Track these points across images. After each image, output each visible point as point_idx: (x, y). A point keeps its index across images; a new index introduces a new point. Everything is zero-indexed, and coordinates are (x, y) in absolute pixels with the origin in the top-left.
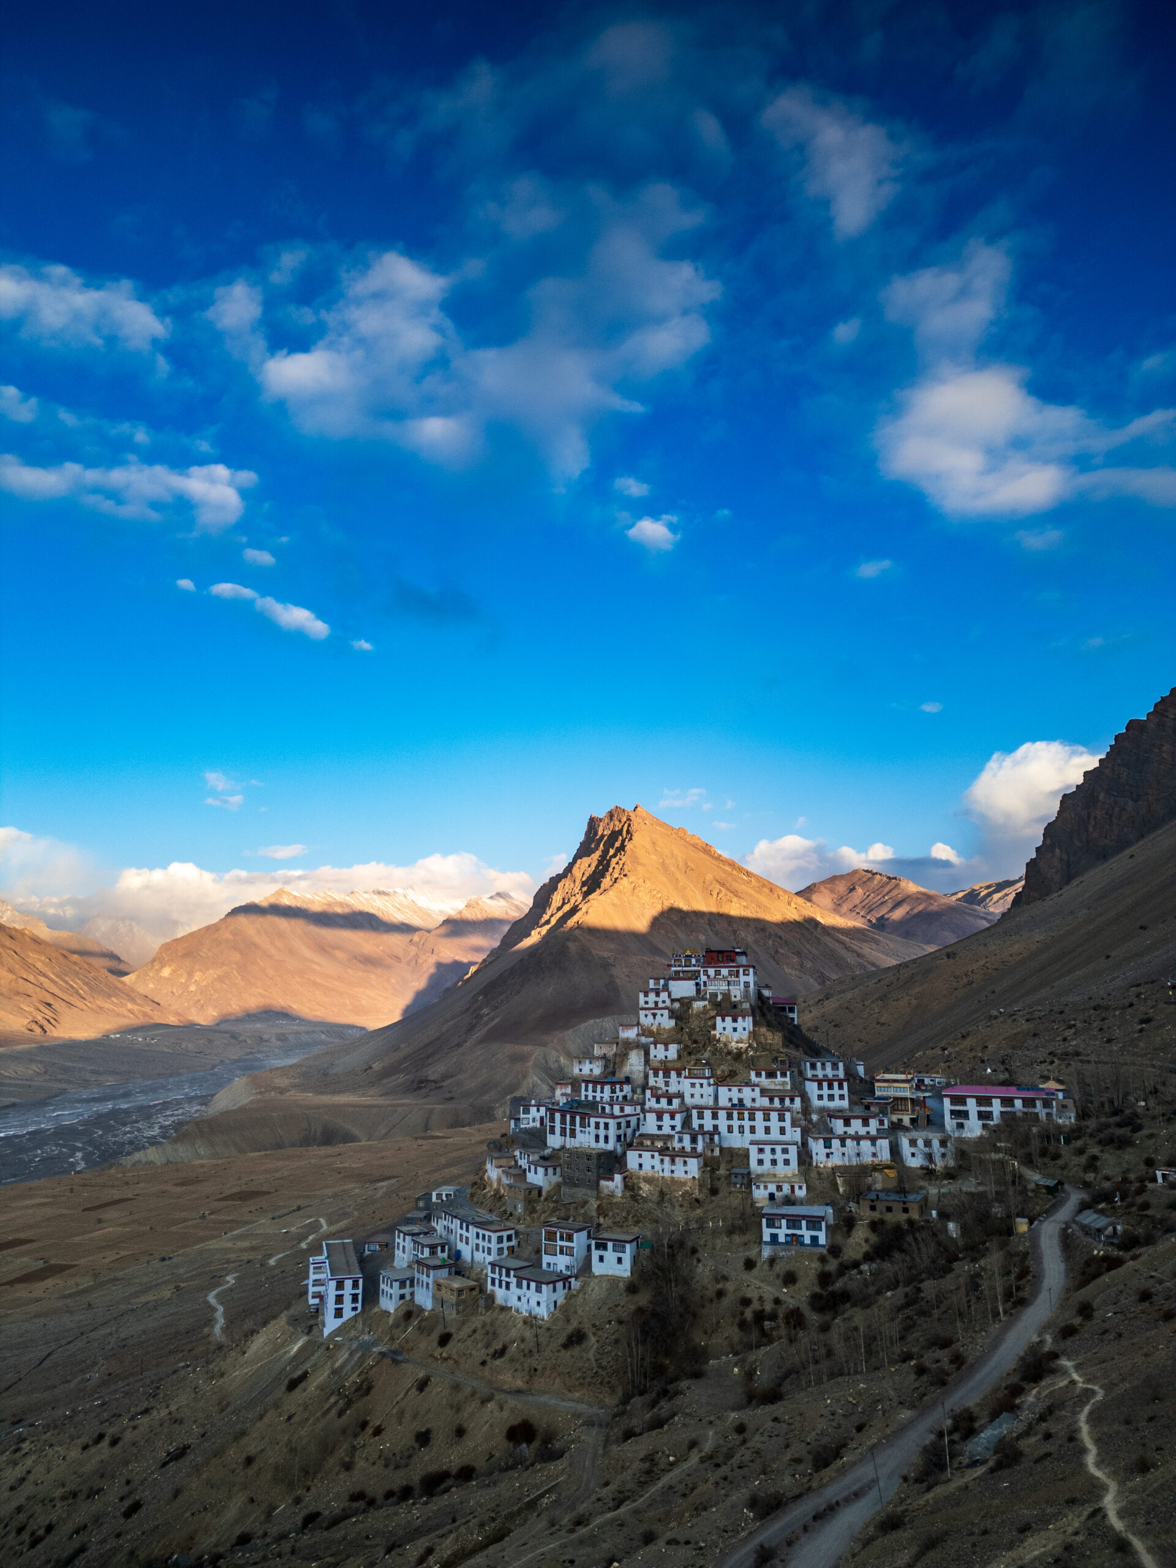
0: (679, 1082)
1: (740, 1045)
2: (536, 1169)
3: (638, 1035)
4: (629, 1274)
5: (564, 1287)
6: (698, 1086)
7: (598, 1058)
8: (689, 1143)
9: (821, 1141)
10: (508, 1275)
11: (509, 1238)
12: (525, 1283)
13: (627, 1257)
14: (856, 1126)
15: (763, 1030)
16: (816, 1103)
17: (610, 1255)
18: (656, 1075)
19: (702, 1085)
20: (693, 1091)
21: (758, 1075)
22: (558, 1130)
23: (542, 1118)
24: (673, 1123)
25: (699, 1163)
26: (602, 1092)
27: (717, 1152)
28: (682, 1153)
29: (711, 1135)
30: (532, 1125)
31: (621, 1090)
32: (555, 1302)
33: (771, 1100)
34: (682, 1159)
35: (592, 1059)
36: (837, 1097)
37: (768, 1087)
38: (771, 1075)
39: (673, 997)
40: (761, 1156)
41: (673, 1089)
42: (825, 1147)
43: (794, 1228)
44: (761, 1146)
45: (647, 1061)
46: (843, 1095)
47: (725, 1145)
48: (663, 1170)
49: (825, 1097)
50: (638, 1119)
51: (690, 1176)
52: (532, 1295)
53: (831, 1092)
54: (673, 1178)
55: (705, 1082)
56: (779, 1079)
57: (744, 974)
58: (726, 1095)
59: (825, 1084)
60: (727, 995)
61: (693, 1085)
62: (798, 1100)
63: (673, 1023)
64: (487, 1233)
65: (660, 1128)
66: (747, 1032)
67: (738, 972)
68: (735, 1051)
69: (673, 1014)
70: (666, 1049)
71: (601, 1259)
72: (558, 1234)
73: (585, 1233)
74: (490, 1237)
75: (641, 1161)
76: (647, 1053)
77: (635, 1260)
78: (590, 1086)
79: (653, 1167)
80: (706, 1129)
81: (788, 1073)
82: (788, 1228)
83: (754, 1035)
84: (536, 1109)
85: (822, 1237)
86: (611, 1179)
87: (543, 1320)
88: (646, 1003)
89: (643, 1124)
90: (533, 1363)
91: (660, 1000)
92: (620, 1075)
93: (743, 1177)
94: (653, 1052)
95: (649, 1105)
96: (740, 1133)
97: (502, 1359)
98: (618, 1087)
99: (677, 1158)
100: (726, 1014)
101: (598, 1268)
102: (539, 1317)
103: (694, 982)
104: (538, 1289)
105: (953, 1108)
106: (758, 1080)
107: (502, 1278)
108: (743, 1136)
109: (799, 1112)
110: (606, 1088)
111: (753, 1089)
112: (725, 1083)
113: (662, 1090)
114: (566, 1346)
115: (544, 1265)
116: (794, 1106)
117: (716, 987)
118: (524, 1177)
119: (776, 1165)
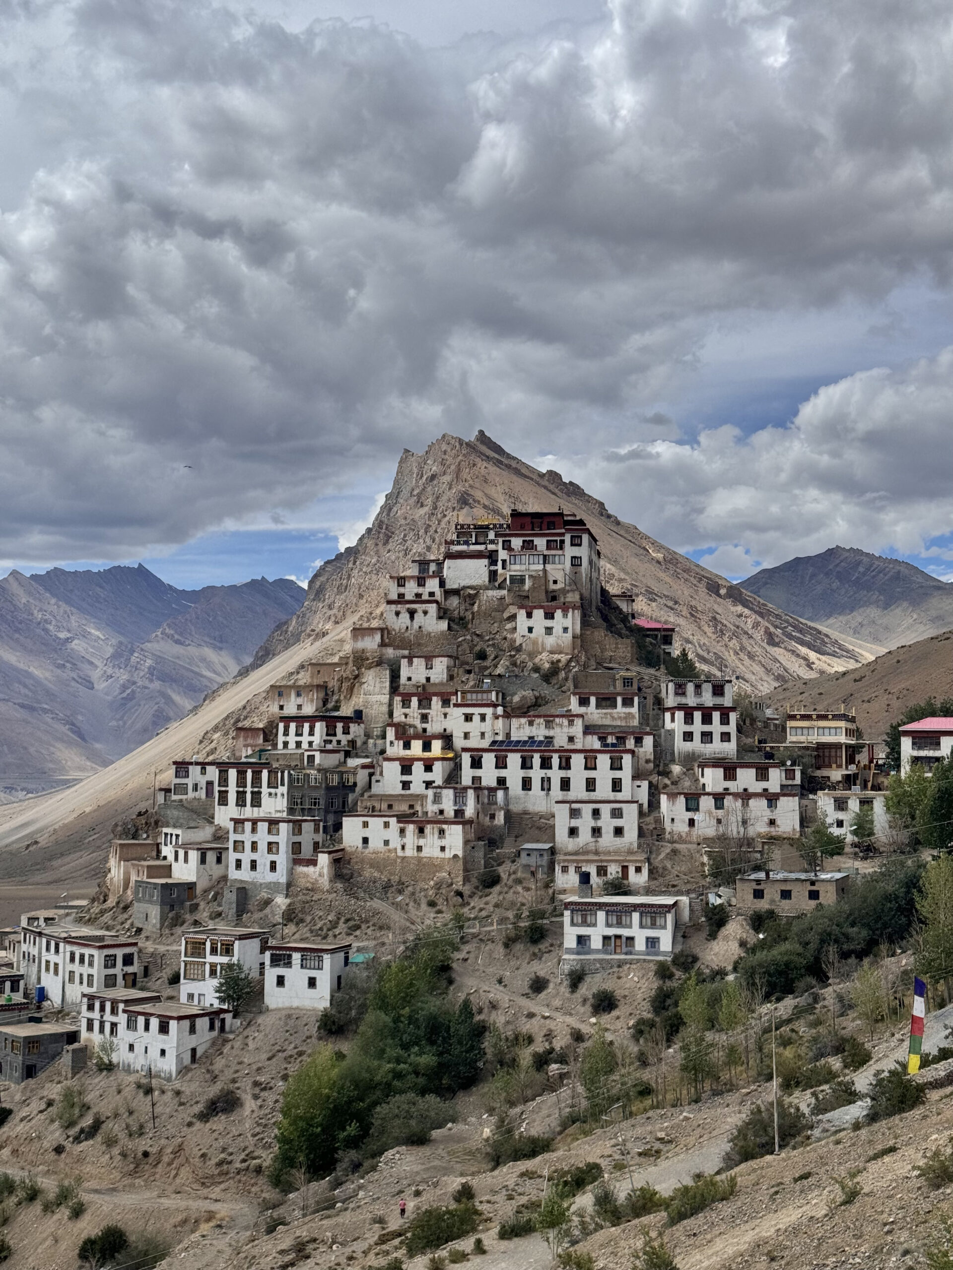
0: (445, 715)
1: (556, 657)
2: (186, 854)
3: (383, 644)
4: (328, 1004)
5: (212, 1028)
6: (476, 718)
7: (311, 687)
8: (451, 803)
9: (682, 800)
10: (114, 1011)
11: (128, 960)
12: (141, 1020)
13: (325, 979)
14: (746, 778)
15: (599, 634)
16: (681, 745)
17: (296, 975)
18: (406, 703)
19: (483, 717)
20: (468, 727)
21: (584, 702)
22: (232, 797)
23: (210, 784)
24: (429, 777)
26: (311, 733)
27: (500, 819)
28: (440, 820)
29: (493, 791)
30: (191, 794)
31: (346, 731)
32: (194, 1050)
33: (602, 739)
34: (436, 827)
35: (302, 688)
36: (716, 737)
37: (600, 723)
38: (607, 701)
39: (448, 587)
40: (574, 823)
41: (434, 726)
42: (688, 809)
43: (619, 924)
44: (574, 806)
45: (394, 689)
46: (728, 734)
47: (515, 808)
48: (403, 847)
49: (697, 737)
50: (371, 775)
51: (448, 854)
52: (153, 1039)
53: (707, 728)
54: (419, 859)
55: (489, 711)
56: (620, 709)
57: (572, 545)
58: (521, 730)
59: (698, 716)
60: (542, 580)
61: (468, 718)
62: (648, 741)
63: (444, 625)
64: (87, 952)
65: (406, 785)
66: (569, 635)
67: (562, 542)
68: (547, 665)
69: (443, 614)
70: (429, 667)
71: (281, 981)
72: (208, 945)
73: (256, 943)
74: (92, 956)
75: (367, 833)
76: (395, 676)
77: (339, 983)
78: (293, 726)
79: (386, 843)
80: (484, 783)
81: (636, 699)
82: (608, 925)
83: (581, 641)
84: (199, 768)
85: (666, 940)
86: (313, 862)
87: (169, 1079)
88: (401, 596)
89: (378, 781)
90: (143, 1144)
91: (425, 592)
92: (346, 710)
93: (541, 855)
94: (405, 672)
95: (391, 751)
96: (543, 789)
97: (91, 1142)
98: (340, 726)
99: (429, 826)
100: (535, 608)
101: (273, 997)
102: (163, 1075)
103: (485, 562)
104: (164, 1029)
105: (916, 753)
106: (582, 710)
107: (105, 1018)
108: (548, 795)
109: (648, 757)
110: (319, 727)
111: (571, 723)
112: (524, 714)
113: (415, 727)
114: (204, 1117)
115: (183, 999)
116: (641, 749)
117: (523, 567)
118: (167, 871)
119: (600, 835)
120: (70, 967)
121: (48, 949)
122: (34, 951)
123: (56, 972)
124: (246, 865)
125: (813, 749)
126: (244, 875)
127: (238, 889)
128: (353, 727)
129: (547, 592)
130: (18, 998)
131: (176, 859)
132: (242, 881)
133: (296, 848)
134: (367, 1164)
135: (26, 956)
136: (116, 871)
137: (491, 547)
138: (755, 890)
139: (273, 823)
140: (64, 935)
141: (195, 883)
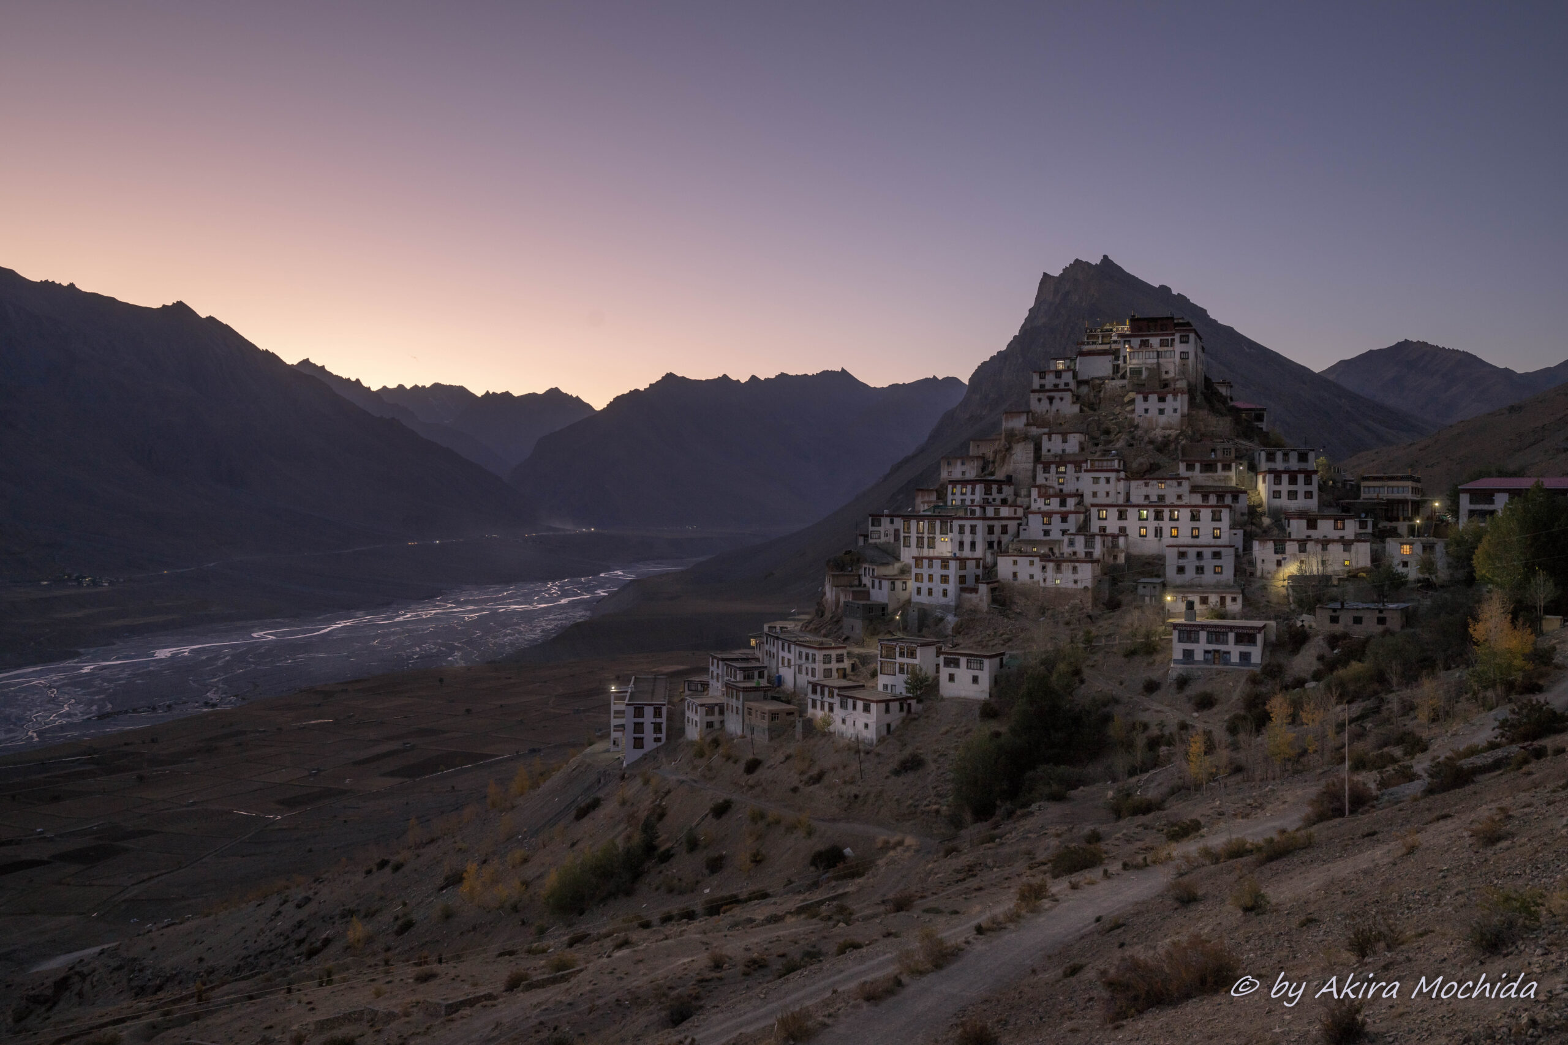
0: (1078, 479)
1: (1168, 432)
2: (880, 582)
3: (1028, 424)
4: (987, 696)
5: (901, 709)
6: (1103, 481)
7: (973, 458)
8: (1083, 546)
9: (1270, 545)
10: (831, 695)
11: (840, 659)
12: (850, 702)
13: (985, 678)
14: (1326, 528)
15: (1203, 413)
16: (1271, 502)
17: (963, 674)
18: (1046, 470)
19: (1108, 480)
20: (1096, 488)
21: (1190, 467)
22: (914, 541)
23: (897, 531)
24: (1065, 526)
25: (1093, 570)
26: (973, 493)
28: (1073, 559)
29: (1115, 537)
30: (883, 539)
31: (1000, 491)
32: (889, 726)
33: (1205, 497)
34: (1071, 565)
35: (965, 458)
36: (1301, 495)
37: (1203, 484)
39: (1080, 378)
40: (1181, 562)
41: (1069, 488)
42: (1276, 552)
43: (1218, 642)
44: (1182, 549)
45: (1038, 458)
46: (1311, 493)
48: (1045, 580)
49: (1284, 495)
50: (1020, 525)
51: (1080, 586)
53: (1293, 488)
55: (1113, 475)
56: (1220, 473)
57: (1181, 342)
58: (1138, 491)
60: (1156, 371)
61: (1096, 480)
62: (1243, 498)
63: (1076, 409)
64: (811, 652)
65: (1046, 533)
66: (1178, 414)
67: (1173, 340)
68: (1160, 439)
69: (1077, 398)
70: (1065, 441)
71: (952, 678)
72: (898, 649)
73: (932, 650)
74: (814, 655)
75: (1016, 569)
76: (1038, 448)
77: (996, 681)
78: (959, 487)
79: (1032, 577)
80: (1108, 531)
82: (1209, 642)
83: (1188, 418)
84: (888, 519)
85: (1256, 653)
86: (975, 590)
87: (871, 744)
88: (1042, 386)
89: (1025, 530)
90: (854, 790)
91: (1061, 383)
92: (1000, 475)
93: (1154, 587)
94: (1045, 445)
95: (1034, 507)
96: (1156, 536)
97: (817, 786)
98: (995, 487)
99: (1064, 564)
100: (1151, 393)
101: (947, 689)
102: (866, 741)
103: (1111, 357)
104: (867, 709)
105: (1473, 507)
106: (1189, 474)
107: (824, 699)
108: (1160, 540)
109: (1243, 511)
110: (979, 488)
111: (1180, 484)
112: (1141, 478)
113: (1054, 488)
114: (897, 773)
115: (880, 688)
116: (1237, 505)
117: (1141, 361)
118: (866, 594)
119: (1203, 573)
120: (799, 662)
121: (783, 649)
122: (774, 650)
123: (789, 666)
124: (924, 591)
125: (1383, 504)
126: (924, 599)
127: (919, 609)
128: (1005, 488)
129: (1160, 381)
130: (764, 683)
131: (873, 587)
132: (921, 604)
133: (962, 579)
134: (1019, 812)
135: (768, 653)
136: (830, 593)
137: (1114, 346)
138: (1331, 617)
139: (945, 562)
140: (794, 639)
141: (887, 604)
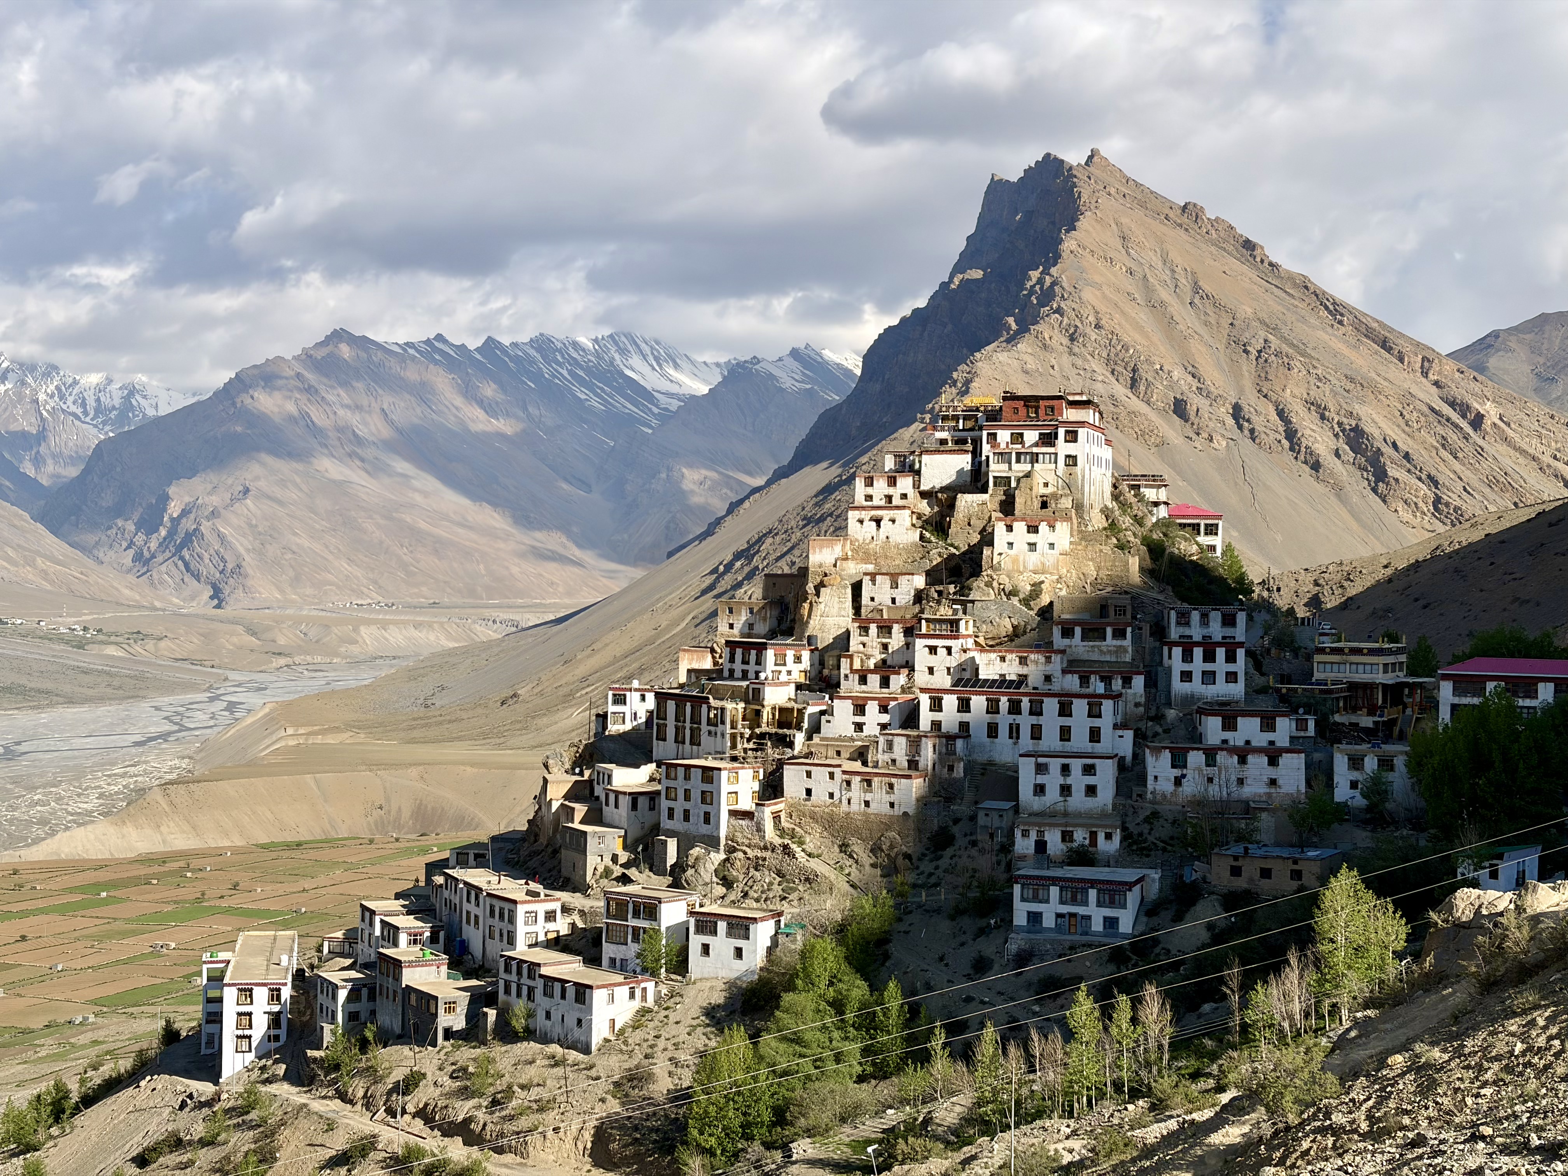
0: (908, 645)
1: (1039, 577)
2: (617, 798)
3: (843, 558)
4: (756, 976)
5: (632, 997)
6: (942, 652)
7: (765, 604)
8: (904, 752)
9: (1167, 755)
10: (531, 975)
11: (550, 918)
12: (557, 987)
13: (752, 950)
14: (1249, 728)
16: (1178, 687)
17: (722, 944)
18: (865, 631)
19: (949, 651)
20: (932, 660)
21: (1067, 633)
22: (671, 732)
23: (649, 713)
24: (884, 718)
25: (919, 788)
26: (758, 662)
27: (959, 771)
28: (891, 772)
29: (953, 738)
30: (629, 725)
32: (612, 1021)
33: (1084, 680)
34: (886, 780)
36: (1220, 678)
37: (1085, 657)
38: (1094, 632)
39: (924, 487)
40: (1040, 779)
41: (895, 659)
43: (1074, 901)
44: (1041, 760)
45: (855, 610)
46: (1235, 674)
47: (977, 758)
48: (849, 802)
49: (1197, 677)
50: (821, 714)
51: (898, 811)
52: (569, 1008)
53: (1209, 667)
54: (867, 815)
55: (955, 643)
56: (1110, 641)
57: (1067, 440)
58: (991, 666)
59: (1198, 652)
61: (933, 651)
62: (1139, 681)
63: (915, 535)
64: (507, 906)
65: (859, 727)
66: (1057, 551)
67: (1055, 436)
68: (1029, 588)
69: (916, 520)
70: (895, 585)
71: (706, 949)
72: (631, 906)
74: (511, 912)
75: (810, 784)
76: (857, 595)
77: (768, 954)
78: (739, 652)
79: (831, 795)
80: (944, 729)
81: (1129, 630)
82: (1062, 902)
83: (1070, 557)
84: (638, 694)
85: (1127, 920)
86: (750, 814)
88: (869, 497)
89: (829, 722)
91: (896, 492)
93: (1001, 816)
94: (868, 591)
95: (844, 688)
96: (1011, 737)
97: (504, 1113)
98: (790, 654)
99: (876, 779)
100: (1018, 519)
101: (698, 966)
102: (579, 1046)
103: (967, 457)
104: (580, 998)
106: (1066, 641)
107: (522, 981)
108: (1015, 744)
109: (1138, 700)
110: (768, 655)
111: (1049, 659)
112: (996, 649)
115: (605, 962)
116: (1129, 691)
117: (1009, 467)
119: (1069, 794)
120: (490, 921)
121: (468, 901)
122: (456, 900)
123: (477, 925)
124: (678, 814)
126: (677, 825)
129: (1036, 496)
131: (607, 802)
132: (674, 832)
133: (732, 797)
135: (448, 904)
136: (546, 809)
138: (1232, 867)
139: (707, 772)
141: (625, 832)
